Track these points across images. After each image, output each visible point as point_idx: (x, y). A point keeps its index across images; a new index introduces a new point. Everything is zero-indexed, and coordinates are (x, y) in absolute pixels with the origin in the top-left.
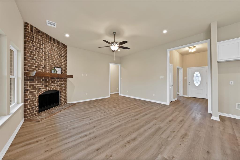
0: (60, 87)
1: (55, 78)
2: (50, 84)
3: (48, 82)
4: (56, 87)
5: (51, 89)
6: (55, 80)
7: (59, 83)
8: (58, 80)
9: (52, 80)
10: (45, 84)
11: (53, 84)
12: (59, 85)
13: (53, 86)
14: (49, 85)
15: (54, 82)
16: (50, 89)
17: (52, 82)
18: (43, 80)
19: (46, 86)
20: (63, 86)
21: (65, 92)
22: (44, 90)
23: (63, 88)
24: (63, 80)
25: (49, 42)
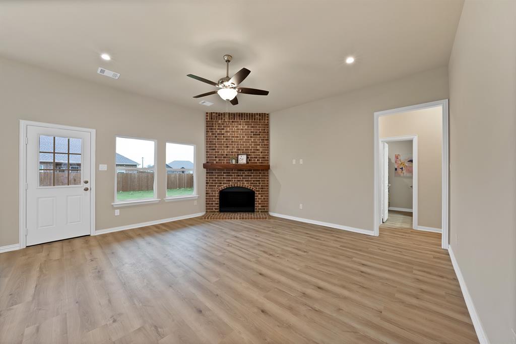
0: (252, 183)
2: (235, 178)
3: (232, 176)
4: (246, 183)
5: (236, 186)
6: (243, 173)
7: (251, 178)
8: (249, 173)
9: (237, 173)
10: (227, 178)
11: (240, 178)
12: (251, 181)
13: (239, 181)
14: (233, 180)
15: (241, 176)
17: (239, 176)
18: (224, 173)
19: (229, 181)
20: (260, 183)
21: (263, 194)
22: (225, 185)
23: (258, 186)
24: (261, 173)
25: (233, 122)
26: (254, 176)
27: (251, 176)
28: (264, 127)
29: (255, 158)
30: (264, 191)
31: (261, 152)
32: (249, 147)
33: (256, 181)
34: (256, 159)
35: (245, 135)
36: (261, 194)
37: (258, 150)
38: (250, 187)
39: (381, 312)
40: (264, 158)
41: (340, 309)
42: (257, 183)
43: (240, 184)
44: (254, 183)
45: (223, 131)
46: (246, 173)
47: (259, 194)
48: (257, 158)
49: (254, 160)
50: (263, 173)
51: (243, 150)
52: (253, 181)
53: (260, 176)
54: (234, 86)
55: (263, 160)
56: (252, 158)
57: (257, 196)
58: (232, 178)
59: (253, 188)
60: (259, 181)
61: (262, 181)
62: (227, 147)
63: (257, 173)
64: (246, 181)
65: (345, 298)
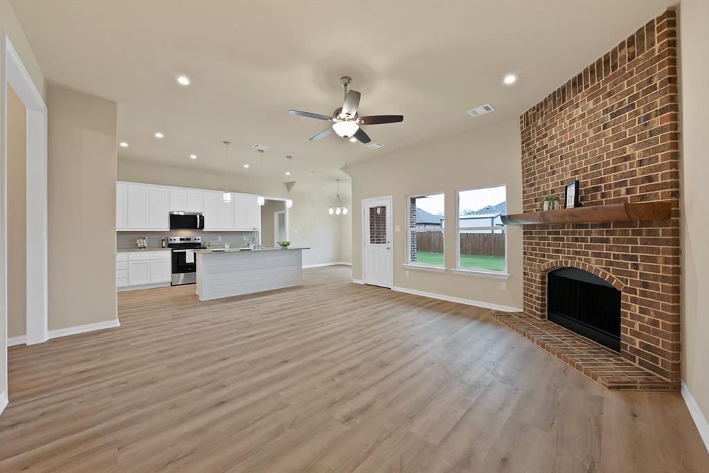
0: (611, 263)
1: (586, 226)
2: (569, 246)
3: (562, 239)
4: (593, 262)
5: (569, 266)
6: (588, 233)
7: (609, 249)
8: (601, 233)
9: (574, 233)
10: (554, 245)
11: (580, 247)
12: (607, 256)
13: (577, 253)
14: (566, 249)
15: (583, 240)
16: (567, 263)
17: (576, 240)
18: (549, 233)
19: (558, 251)
20: (636, 267)
21: (651, 304)
22: (551, 260)
23: (630, 274)
24: (639, 233)
25: (561, 109)
26: (618, 241)
27: (607, 241)
28: (648, 73)
29: (617, 185)
30: (652, 295)
31: (641, 163)
32: (600, 158)
33: (625, 257)
34: (623, 190)
35: (590, 126)
36: (642, 302)
37: (626, 159)
38: (604, 275)
39: (119, 449)
40: (650, 179)
41: (173, 407)
42: (626, 265)
43: (578, 263)
44: (618, 264)
45: (545, 140)
46: (595, 233)
47: (634, 300)
48: (623, 184)
49: (617, 193)
50: (649, 233)
51: (585, 170)
52: (616, 257)
53: (635, 241)
54: (351, 117)
55: (646, 189)
56: (610, 187)
57: (628, 307)
58: (564, 246)
59: (611, 279)
60: (634, 258)
61: (644, 259)
62: (554, 173)
63: (626, 233)
64: (595, 255)
65: (181, 422)
